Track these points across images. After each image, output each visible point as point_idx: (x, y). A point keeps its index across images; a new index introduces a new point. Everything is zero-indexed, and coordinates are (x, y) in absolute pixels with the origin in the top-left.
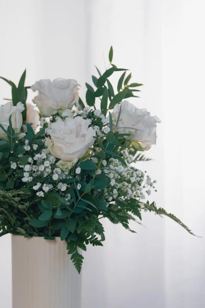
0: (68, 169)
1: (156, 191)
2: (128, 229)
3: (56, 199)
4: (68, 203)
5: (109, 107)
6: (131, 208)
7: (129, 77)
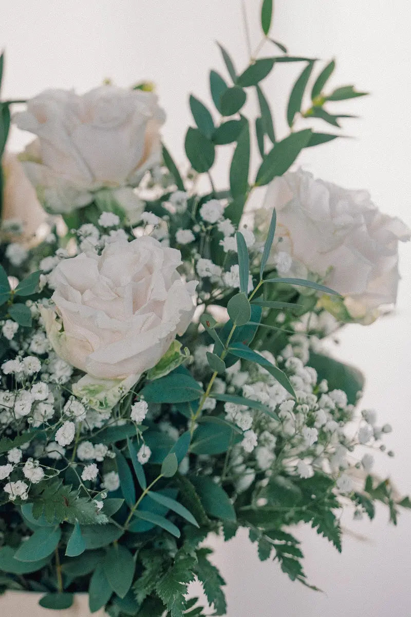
0: (107, 404)
1: (390, 454)
2: (300, 576)
3: (67, 503)
4: (104, 516)
5: (257, 180)
6: (310, 512)
7: (330, 68)
